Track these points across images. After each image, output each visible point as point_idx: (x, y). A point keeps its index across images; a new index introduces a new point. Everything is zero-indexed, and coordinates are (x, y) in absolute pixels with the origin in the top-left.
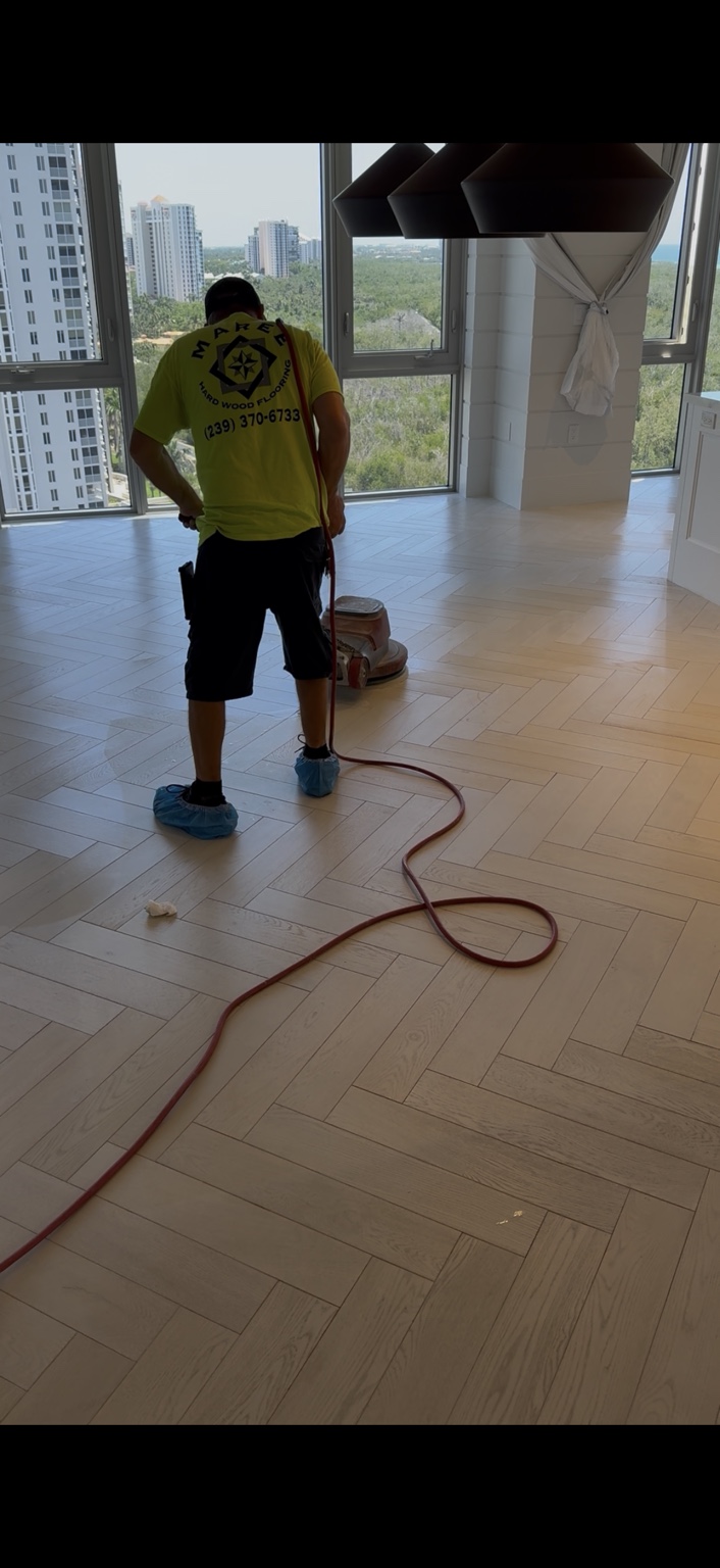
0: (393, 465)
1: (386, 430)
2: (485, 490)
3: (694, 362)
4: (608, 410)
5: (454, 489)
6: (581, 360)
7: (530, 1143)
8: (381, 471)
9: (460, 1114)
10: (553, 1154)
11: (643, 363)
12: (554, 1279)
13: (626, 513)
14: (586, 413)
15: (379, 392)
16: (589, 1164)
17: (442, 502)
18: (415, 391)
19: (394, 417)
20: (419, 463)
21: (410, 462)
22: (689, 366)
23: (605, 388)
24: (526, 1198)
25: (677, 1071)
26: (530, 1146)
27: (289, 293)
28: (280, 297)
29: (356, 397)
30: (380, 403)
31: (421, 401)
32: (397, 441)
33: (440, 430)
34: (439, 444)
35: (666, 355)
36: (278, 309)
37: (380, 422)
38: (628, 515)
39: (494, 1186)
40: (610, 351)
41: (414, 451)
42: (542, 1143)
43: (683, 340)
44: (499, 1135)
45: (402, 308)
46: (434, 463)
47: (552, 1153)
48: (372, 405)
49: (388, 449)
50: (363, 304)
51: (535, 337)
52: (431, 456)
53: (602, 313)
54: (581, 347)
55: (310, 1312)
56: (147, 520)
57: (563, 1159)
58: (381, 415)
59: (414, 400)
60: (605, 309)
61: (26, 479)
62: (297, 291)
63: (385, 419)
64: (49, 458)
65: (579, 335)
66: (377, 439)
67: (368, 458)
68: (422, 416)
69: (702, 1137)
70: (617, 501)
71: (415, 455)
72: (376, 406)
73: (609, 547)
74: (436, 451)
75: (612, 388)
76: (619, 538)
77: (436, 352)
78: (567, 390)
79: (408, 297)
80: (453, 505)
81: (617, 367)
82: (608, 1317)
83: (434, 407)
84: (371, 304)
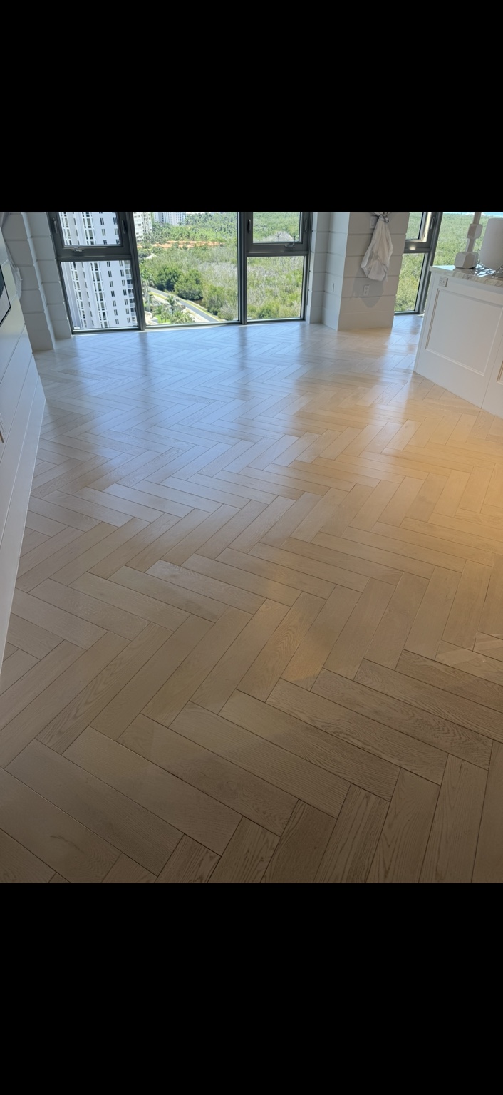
0: (274, 308)
1: (271, 292)
2: (319, 320)
3: (429, 252)
4: (385, 277)
5: (304, 319)
6: (372, 249)
7: (341, 733)
8: (268, 311)
9: (299, 711)
10: (355, 741)
11: (405, 252)
12: (355, 837)
13: (390, 333)
14: (374, 279)
15: (268, 272)
16: (376, 749)
17: (297, 325)
18: (284, 272)
19: (275, 285)
20: (286, 308)
21: (281, 307)
22: (427, 255)
23: (384, 265)
24: (339, 774)
25: (427, 682)
26: (340, 735)
27: (226, 221)
28: (222, 224)
29: (257, 275)
30: (268, 278)
31: (287, 277)
32: (276, 297)
33: (296, 292)
34: (296, 299)
35: (413, 248)
36: (221, 230)
37: (268, 287)
38: (392, 335)
39: (319, 764)
40: (388, 244)
41: (284, 302)
42: (348, 733)
43: (425, 240)
44: (322, 726)
45: (279, 230)
46: (293, 308)
47: (352, 739)
48: (265, 279)
49: (271, 301)
50: (261, 228)
51: (349, 234)
52: (291, 304)
53: (385, 221)
54: (372, 241)
55: (202, 860)
56: (146, 333)
57: (360, 745)
58: (269, 284)
59: (284, 277)
60: (387, 219)
61: (104, 314)
62: (230, 220)
63: (270, 286)
64: (114, 304)
65: (372, 234)
66: (267, 296)
67: (262, 305)
68: (288, 284)
69: (443, 730)
70: (387, 327)
71: (284, 304)
72: (267, 279)
73: (380, 352)
74: (294, 302)
75: (388, 265)
76: (386, 347)
77: (296, 243)
78: (364, 265)
79: (282, 225)
80: (303, 327)
81: (391, 253)
82: (389, 868)
83: (293, 280)
84: (265, 228)
